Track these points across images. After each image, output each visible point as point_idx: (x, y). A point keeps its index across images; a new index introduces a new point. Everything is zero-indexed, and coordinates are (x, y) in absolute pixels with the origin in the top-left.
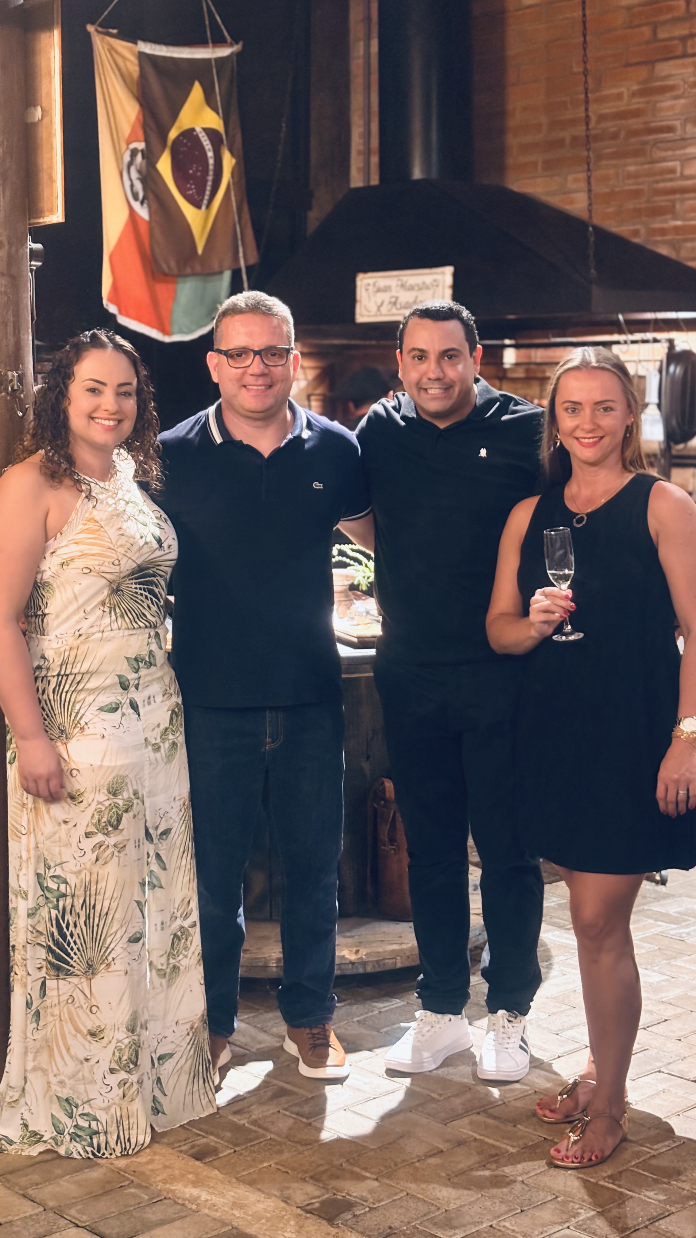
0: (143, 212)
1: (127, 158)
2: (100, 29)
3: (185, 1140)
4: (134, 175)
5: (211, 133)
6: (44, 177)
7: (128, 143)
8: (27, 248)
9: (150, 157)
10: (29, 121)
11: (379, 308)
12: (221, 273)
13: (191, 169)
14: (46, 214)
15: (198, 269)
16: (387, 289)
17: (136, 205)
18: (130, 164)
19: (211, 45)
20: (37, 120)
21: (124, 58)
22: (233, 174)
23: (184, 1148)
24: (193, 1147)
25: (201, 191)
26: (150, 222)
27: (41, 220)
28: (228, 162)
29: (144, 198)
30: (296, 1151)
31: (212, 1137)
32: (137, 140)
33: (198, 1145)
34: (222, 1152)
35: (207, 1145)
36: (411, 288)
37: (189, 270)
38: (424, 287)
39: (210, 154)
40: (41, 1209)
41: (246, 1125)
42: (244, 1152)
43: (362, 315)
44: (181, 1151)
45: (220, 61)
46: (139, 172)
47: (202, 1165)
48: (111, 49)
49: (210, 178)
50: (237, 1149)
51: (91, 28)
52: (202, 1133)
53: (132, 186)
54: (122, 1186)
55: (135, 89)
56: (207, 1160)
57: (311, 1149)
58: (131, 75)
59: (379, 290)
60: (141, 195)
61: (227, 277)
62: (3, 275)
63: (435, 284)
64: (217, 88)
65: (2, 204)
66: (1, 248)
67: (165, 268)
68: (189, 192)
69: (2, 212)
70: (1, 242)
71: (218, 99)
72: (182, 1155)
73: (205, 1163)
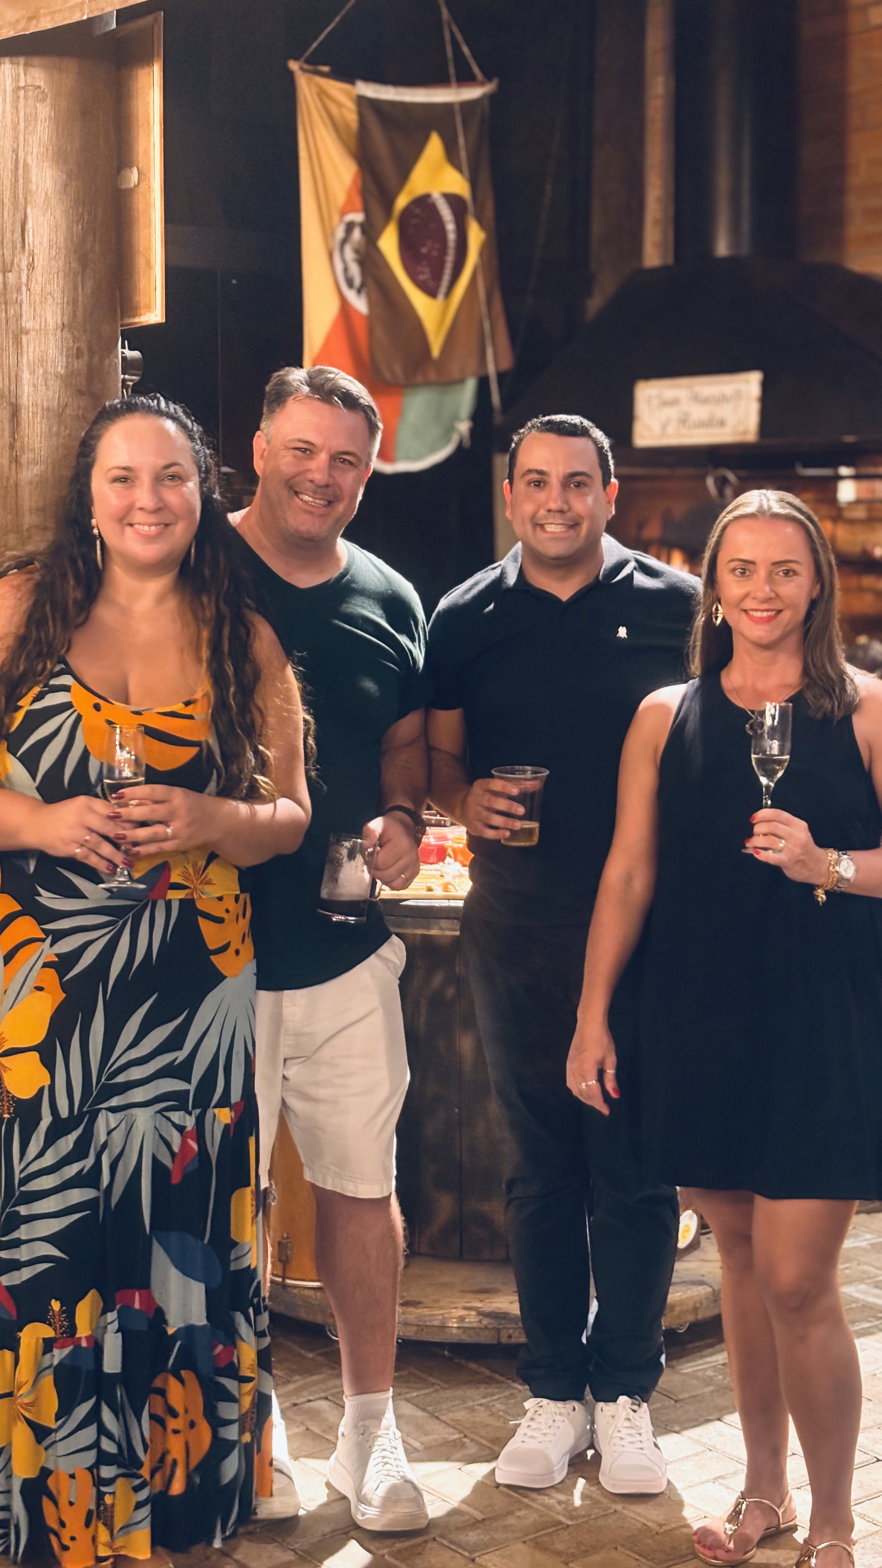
0: (360, 304)
1: (340, 233)
2: (306, 67)
4: (349, 254)
5: (454, 200)
7: (343, 213)
8: (117, 357)
9: (371, 232)
10: (124, 187)
11: (664, 426)
12: (461, 381)
13: (424, 245)
14: (143, 311)
15: (432, 376)
16: (674, 402)
17: (351, 296)
18: (344, 241)
19: (454, 84)
20: (132, 185)
21: (339, 105)
22: (481, 254)
25: (437, 276)
26: (369, 318)
27: (137, 320)
28: (476, 236)
29: (363, 284)
32: (354, 210)
36: (706, 401)
37: (419, 379)
38: (722, 399)
39: (450, 227)
43: (643, 437)
45: (467, 106)
46: (357, 251)
48: (322, 94)
49: (450, 259)
51: (294, 65)
53: (346, 270)
55: (353, 144)
58: (347, 125)
59: (666, 403)
60: (357, 281)
61: (471, 385)
62: (80, 393)
63: (738, 395)
64: (461, 140)
65: (80, 299)
66: (78, 358)
67: (388, 376)
68: (421, 277)
69: (80, 309)
70: (78, 349)
71: (463, 154)
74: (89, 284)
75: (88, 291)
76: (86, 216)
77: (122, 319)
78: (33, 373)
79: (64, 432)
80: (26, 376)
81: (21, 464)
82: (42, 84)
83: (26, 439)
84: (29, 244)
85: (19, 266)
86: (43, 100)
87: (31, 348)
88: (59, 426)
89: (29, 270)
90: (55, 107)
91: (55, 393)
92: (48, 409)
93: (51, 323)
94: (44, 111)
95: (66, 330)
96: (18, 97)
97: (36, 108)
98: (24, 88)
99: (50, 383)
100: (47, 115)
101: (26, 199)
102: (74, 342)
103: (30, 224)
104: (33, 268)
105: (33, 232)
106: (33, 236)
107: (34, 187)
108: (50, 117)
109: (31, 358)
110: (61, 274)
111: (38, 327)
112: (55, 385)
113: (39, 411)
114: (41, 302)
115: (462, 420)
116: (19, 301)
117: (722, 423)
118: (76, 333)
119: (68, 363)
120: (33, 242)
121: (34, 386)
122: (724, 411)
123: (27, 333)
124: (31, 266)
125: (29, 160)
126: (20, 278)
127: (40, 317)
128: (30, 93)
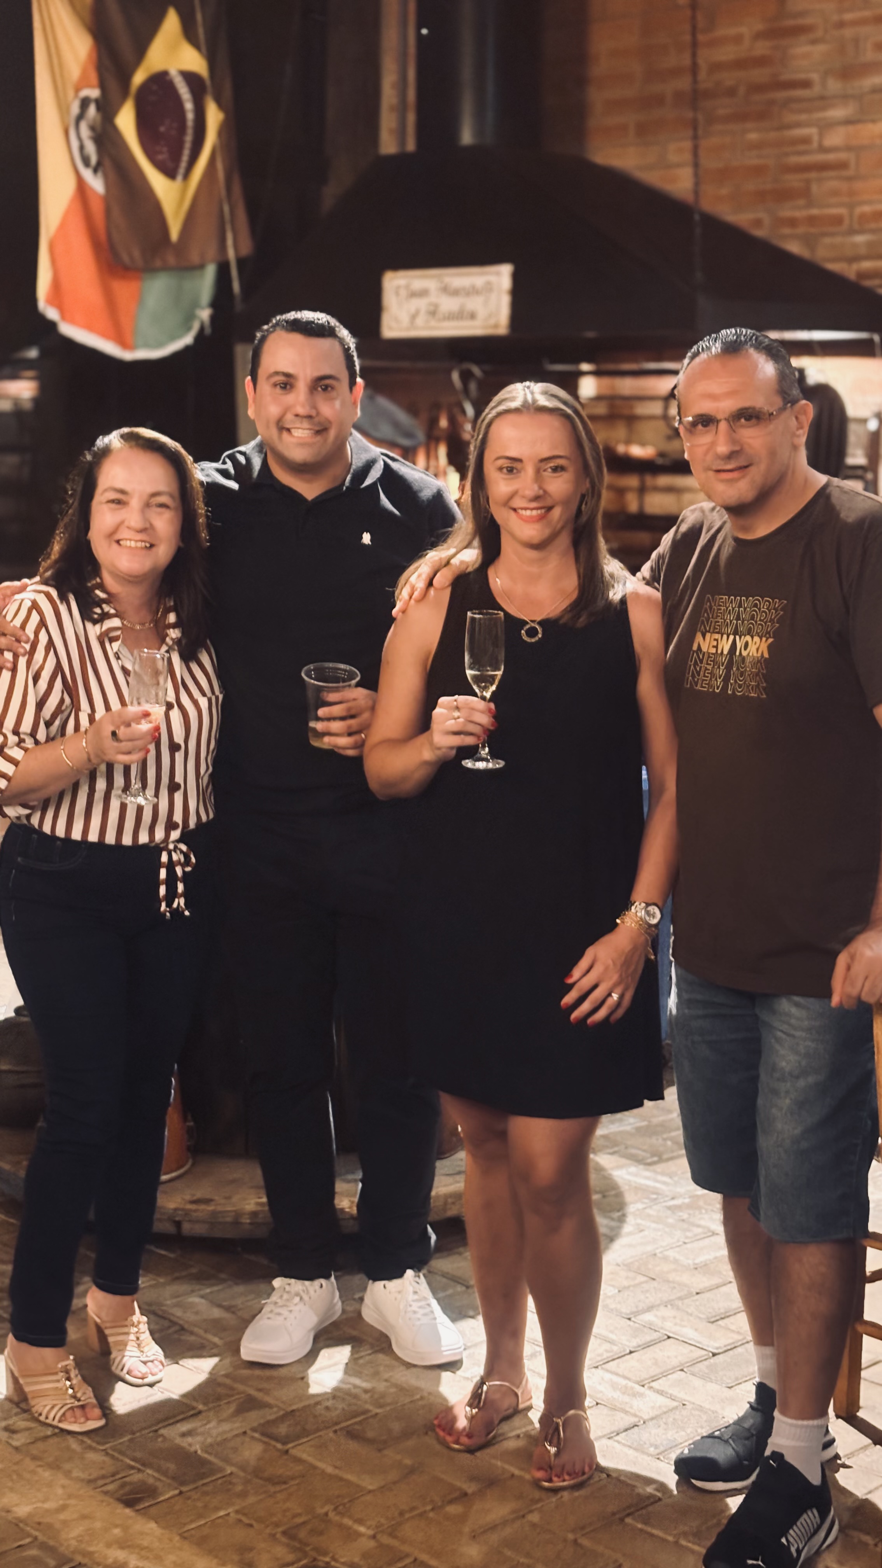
0: (96, 184)
1: (75, 109)
3: (113, 1475)
5: (190, 77)
7: (77, 90)
9: (107, 109)
11: (414, 317)
12: (201, 267)
13: (161, 124)
15: (171, 260)
16: (424, 293)
17: (87, 174)
18: (80, 117)
22: (220, 133)
23: (111, 1487)
24: (123, 1486)
25: (176, 157)
26: (106, 198)
28: (214, 116)
30: (265, 1492)
31: (149, 1471)
32: (89, 86)
33: (130, 1483)
34: (161, 1494)
35: (143, 1483)
36: (456, 293)
37: (158, 263)
38: (473, 291)
39: (189, 106)
41: (199, 1452)
42: (193, 1493)
43: (391, 328)
46: (92, 128)
47: (133, 1514)
49: (189, 138)
50: (184, 1489)
52: (134, 1464)
53: (82, 148)
54: (20, 1546)
55: (88, 17)
56: (142, 1506)
57: (286, 1489)
59: (414, 294)
61: (210, 272)
63: (489, 288)
64: (199, 17)
67: (126, 259)
68: (160, 157)
71: (201, 31)
72: (107, 1498)
73: (138, 1511)
115: (203, 308)
117: (473, 316)
122: (474, 304)
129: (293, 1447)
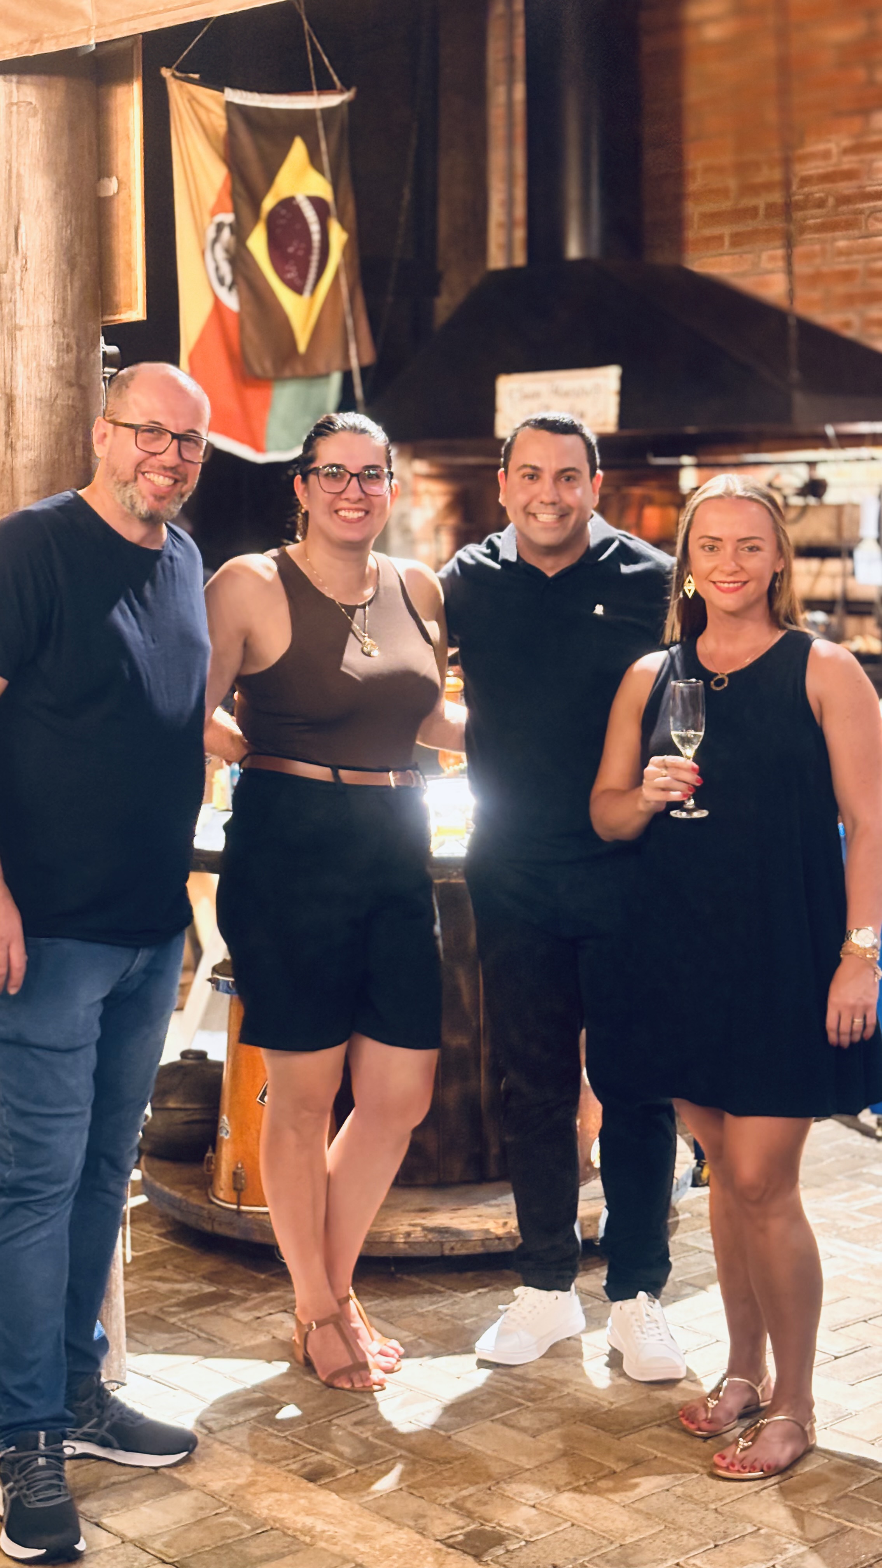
0: (231, 301)
1: (211, 233)
2: (178, 74)
3: (294, 1457)
4: (220, 254)
5: (316, 202)
6: (120, 265)
7: (213, 214)
8: (99, 351)
9: (240, 232)
10: (103, 194)
12: (327, 375)
13: (290, 245)
14: (123, 309)
15: (299, 369)
16: (536, 395)
17: (223, 293)
18: (215, 241)
19: (315, 92)
20: (111, 193)
21: (208, 110)
22: (342, 255)
23: (294, 1467)
24: (305, 1465)
25: (303, 276)
26: (239, 315)
27: (117, 317)
28: (338, 237)
29: (233, 283)
30: (432, 1471)
31: (327, 1454)
32: (225, 211)
33: (310, 1464)
34: (340, 1473)
35: (322, 1463)
36: (567, 394)
37: (287, 373)
38: (581, 393)
39: (315, 228)
40: (120, 1541)
41: (371, 1439)
42: (368, 1472)
44: (290, 1471)
45: (328, 112)
46: (227, 250)
47: (316, 1488)
48: (192, 99)
49: (315, 258)
50: (360, 1468)
51: (166, 73)
52: (314, 1448)
53: (217, 269)
54: (216, 1514)
55: (221, 148)
56: (323, 1482)
57: (452, 1468)
58: (216, 130)
59: (526, 397)
60: (228, 279)
61: (336, 379)
62: (70, 384)
63: (597, 389)
64: (323, 146)
65: (69, 298)
66: (68, 352)
67: (258, 370)
68: (289, 276)
69: (69, 307)
70: (68, 345)
71: (325, 159)
72: (291, 1475)
73: (320, 1485)
74: (77, 284)
75: (76, 291)
76: (73, 222)
77: (102, 316)
78: (26, 366)
79: (56, 420)
80: (20, 369)
81: (15, 450)
82: (34, 101)
83: (21, 427)
84: (22, 248)
85: (13, 268)
86: (35, 115)
87: (26, 343)
88: (51, 416)
89: (22, 271)
90: (44, 121)
91: (47, 385)
92: (41, 400)
93: (43, 322)
94: (36, 125)
95: (57, 326)
96: (11, 112)
97: (28, 123)
98: (16, 104)
99: (43, 375)
100: (39, 128)
101: (19, 206)
102: (64, 337)
103: (22, 231)
104: (26, 270)
105: (26, 235)
106: (26, 240)
107: (26, 195)
108: (41, 130)
109: (25, 352)
110: (52, 275)
111: (31, 324)
112: (47, 378)
113: (33, 401)
114: (34, 301)
116: (13, 300)
118: (66, 329)
119: (58, 357)
120: (27, 245)
121: (28, 378)
122: (583, 404)
123: (21, 329)
124: (24, 268)
125: (22, 171)
126: (14, 279)
127: (33, 314)
128: (22, 109)
129: (454, 1434)
